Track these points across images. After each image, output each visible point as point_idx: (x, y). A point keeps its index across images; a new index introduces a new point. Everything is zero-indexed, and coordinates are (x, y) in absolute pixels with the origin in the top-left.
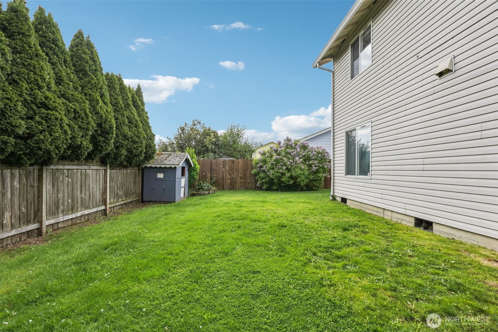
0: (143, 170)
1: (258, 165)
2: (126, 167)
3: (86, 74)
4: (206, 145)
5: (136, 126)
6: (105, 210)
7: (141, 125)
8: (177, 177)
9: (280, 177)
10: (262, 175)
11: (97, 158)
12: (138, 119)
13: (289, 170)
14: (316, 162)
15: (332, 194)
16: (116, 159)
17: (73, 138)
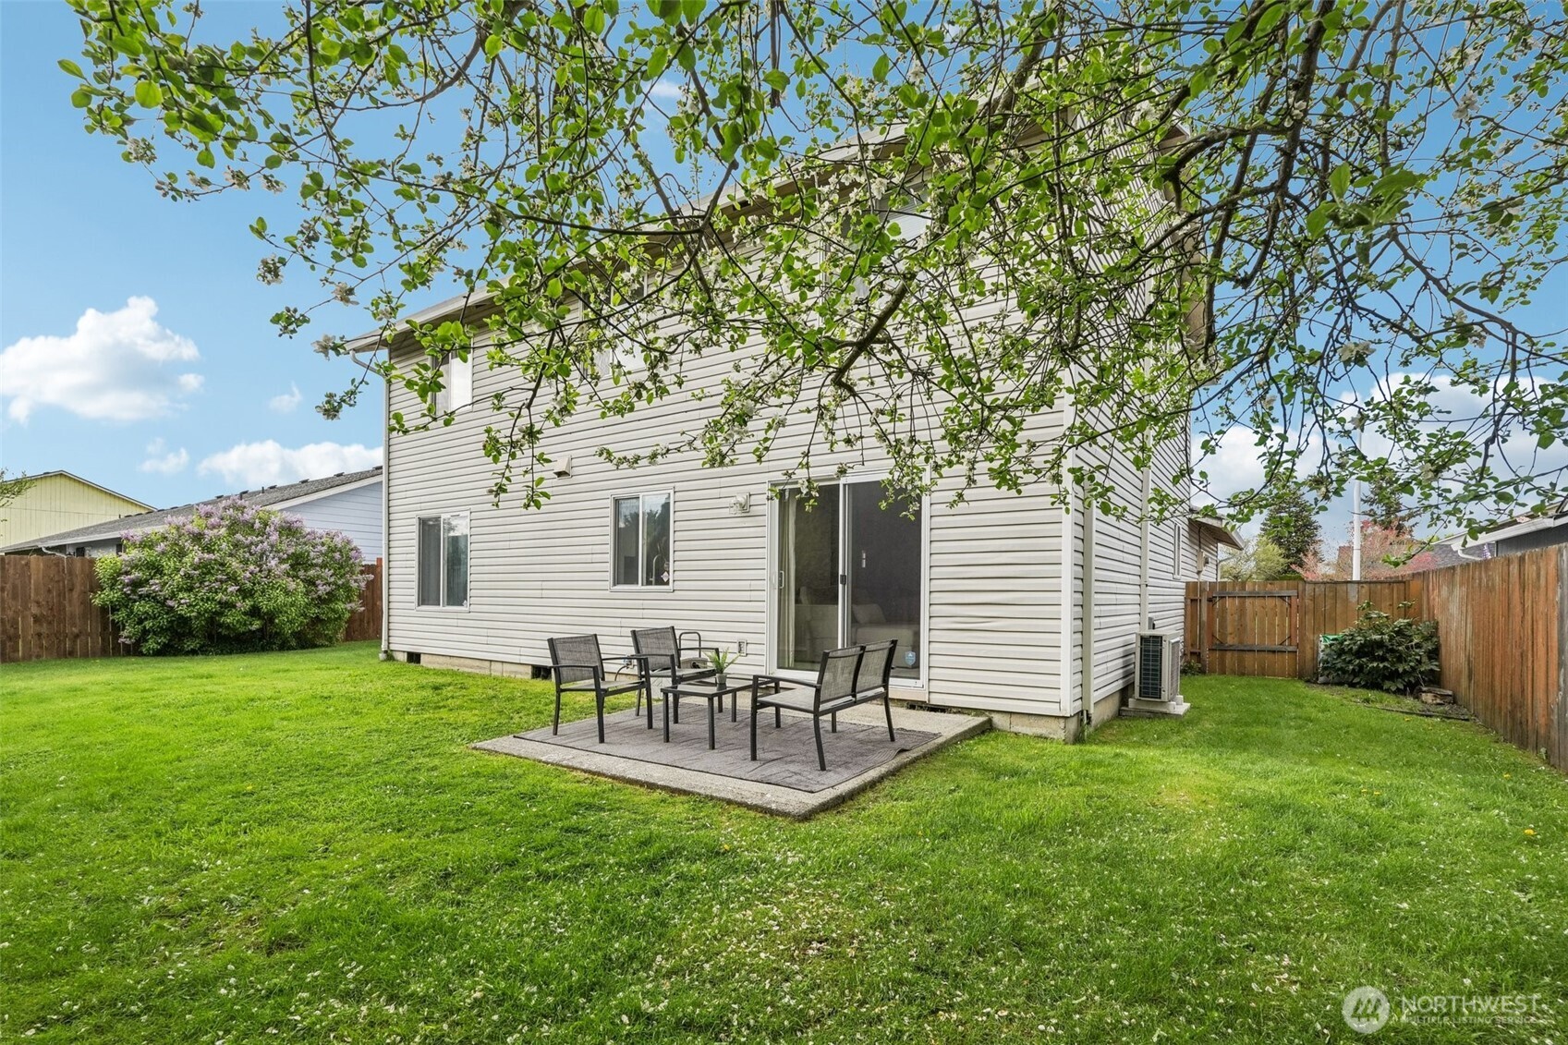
1: (124, 579)
9: (216, 613)
10: (141, 607)
13: (245, 593)
14: (328, 573)
15: (384, 646)
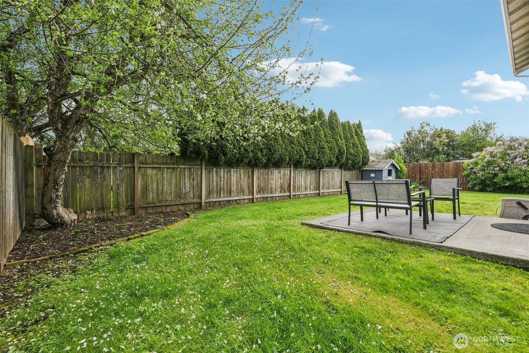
0: (362, 171)
1: (469, 168)
2: (352, 170)
3: (334, 129)
4: (435, 147)
5: (357, 147)
6: (341, 191)
7: (359, 146)
8: (383, 176)
9: (492, 178)
10: (473, 176)
11: (338, 166)
12: (358, 143)
16: (346, 165)
17: (330, 158)
